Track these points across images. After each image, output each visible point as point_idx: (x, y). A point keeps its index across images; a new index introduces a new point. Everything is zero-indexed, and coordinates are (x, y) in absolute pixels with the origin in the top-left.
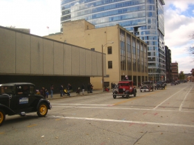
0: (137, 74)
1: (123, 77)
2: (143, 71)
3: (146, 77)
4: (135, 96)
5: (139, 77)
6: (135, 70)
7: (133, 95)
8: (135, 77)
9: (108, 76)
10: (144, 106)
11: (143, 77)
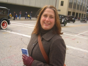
0: (79, 12)
1: (69, 13)
2: (83, 11)
3: (85, 15)
4: (65, 26)
5: (80, 14)
6: (78, 9)
7: (63, 25)
8: (77, 14)
9: (59, 10)
10: (71, 32)
11: (83, 14)
